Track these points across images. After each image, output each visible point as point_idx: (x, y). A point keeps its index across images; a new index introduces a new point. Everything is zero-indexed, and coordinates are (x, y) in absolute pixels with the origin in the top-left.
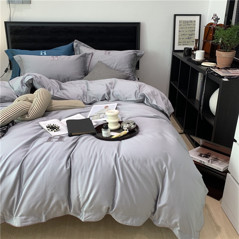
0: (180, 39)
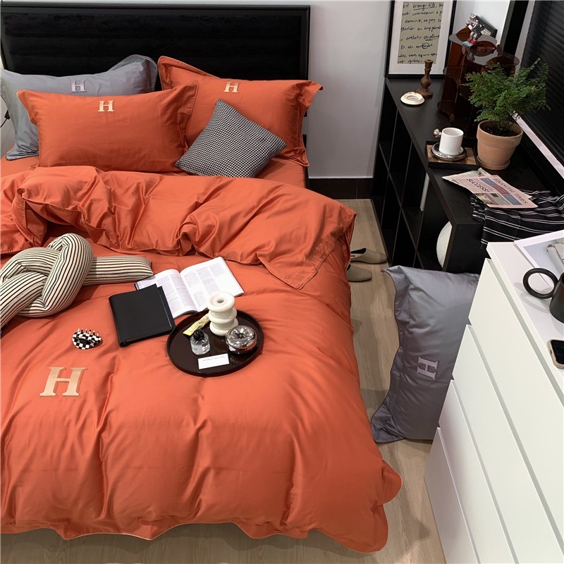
0: (402, 47)
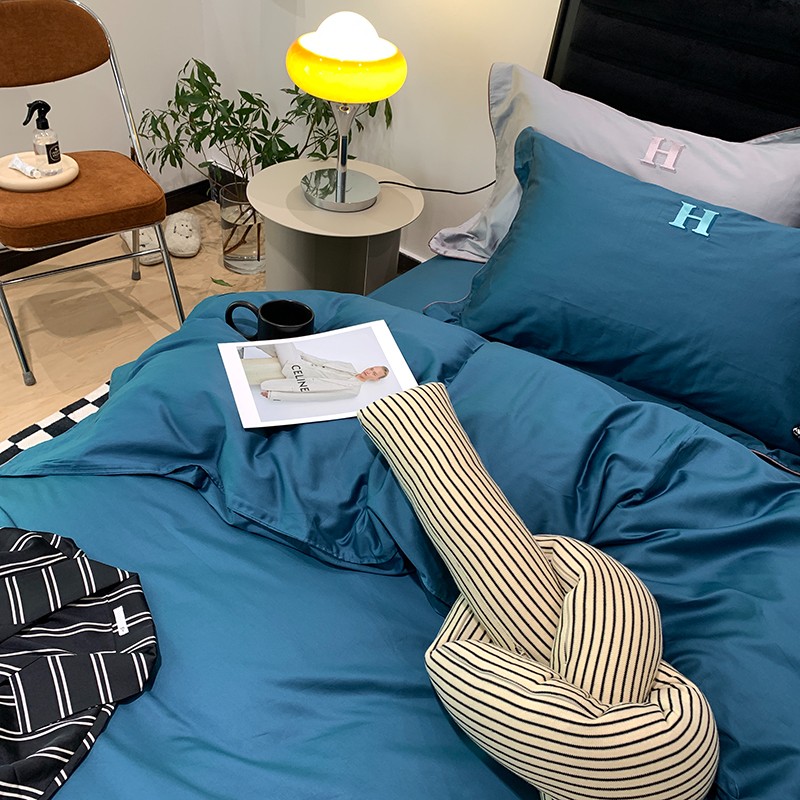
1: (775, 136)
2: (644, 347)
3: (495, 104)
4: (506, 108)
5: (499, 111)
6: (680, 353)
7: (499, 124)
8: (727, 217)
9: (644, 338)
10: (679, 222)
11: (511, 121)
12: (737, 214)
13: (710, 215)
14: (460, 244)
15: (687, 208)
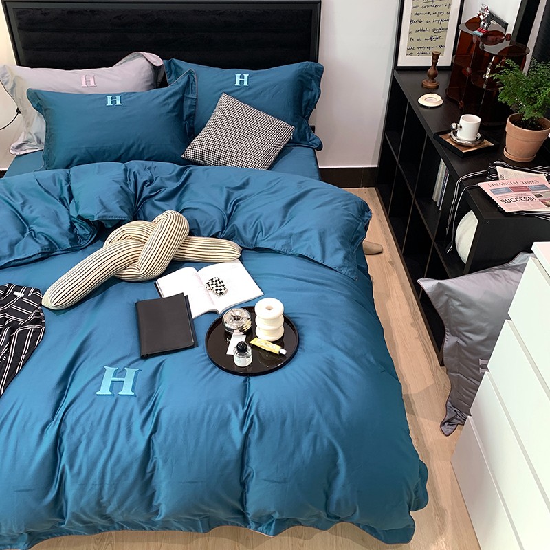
0: (411, 40)
1: (124, 60)
2: (122, 152)
3: (6, 83)
4: (12, 84)
5: (9, 86)
6: (135, 148)
7: (12, 92)
8: (124, 96)
9: (120, 148)
10: (109, 103)
11: (17, 88)
12: (127, 93)
13: (118, 97)
14: (23, 148)
15: (109, 98)
